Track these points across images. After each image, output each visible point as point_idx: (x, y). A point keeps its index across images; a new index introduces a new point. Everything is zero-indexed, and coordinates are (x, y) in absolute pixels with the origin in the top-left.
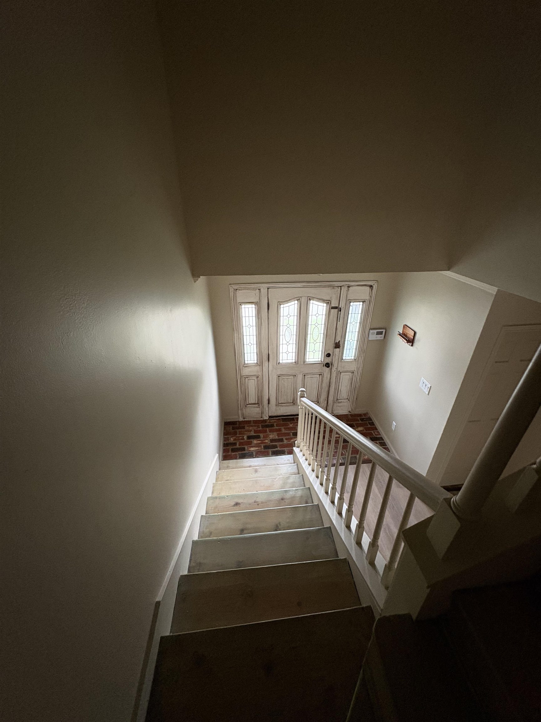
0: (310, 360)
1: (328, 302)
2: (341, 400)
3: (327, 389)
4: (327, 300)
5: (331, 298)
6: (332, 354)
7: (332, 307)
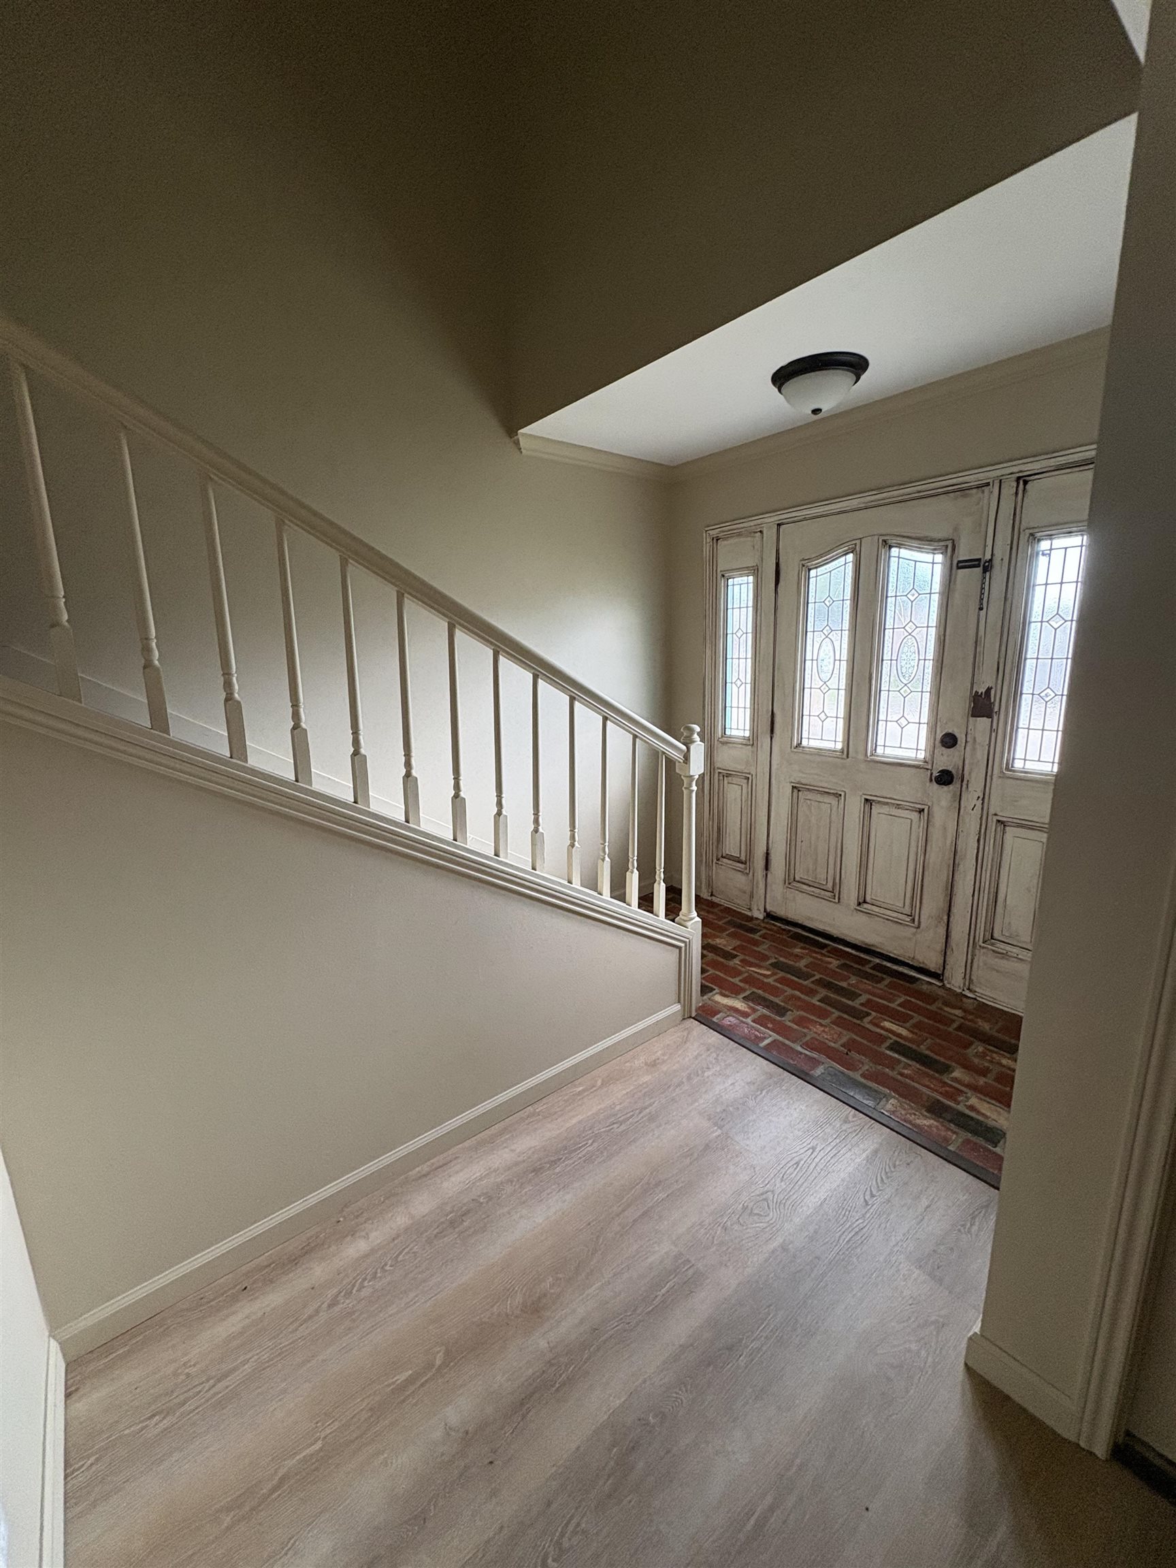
0: (889, 751)
1: (948, 546)
2: (1008, 948)
3: (944, 876)
4: (940, 540)
5: (956, 529)
6: (961, 737)
7: (959, 562)
